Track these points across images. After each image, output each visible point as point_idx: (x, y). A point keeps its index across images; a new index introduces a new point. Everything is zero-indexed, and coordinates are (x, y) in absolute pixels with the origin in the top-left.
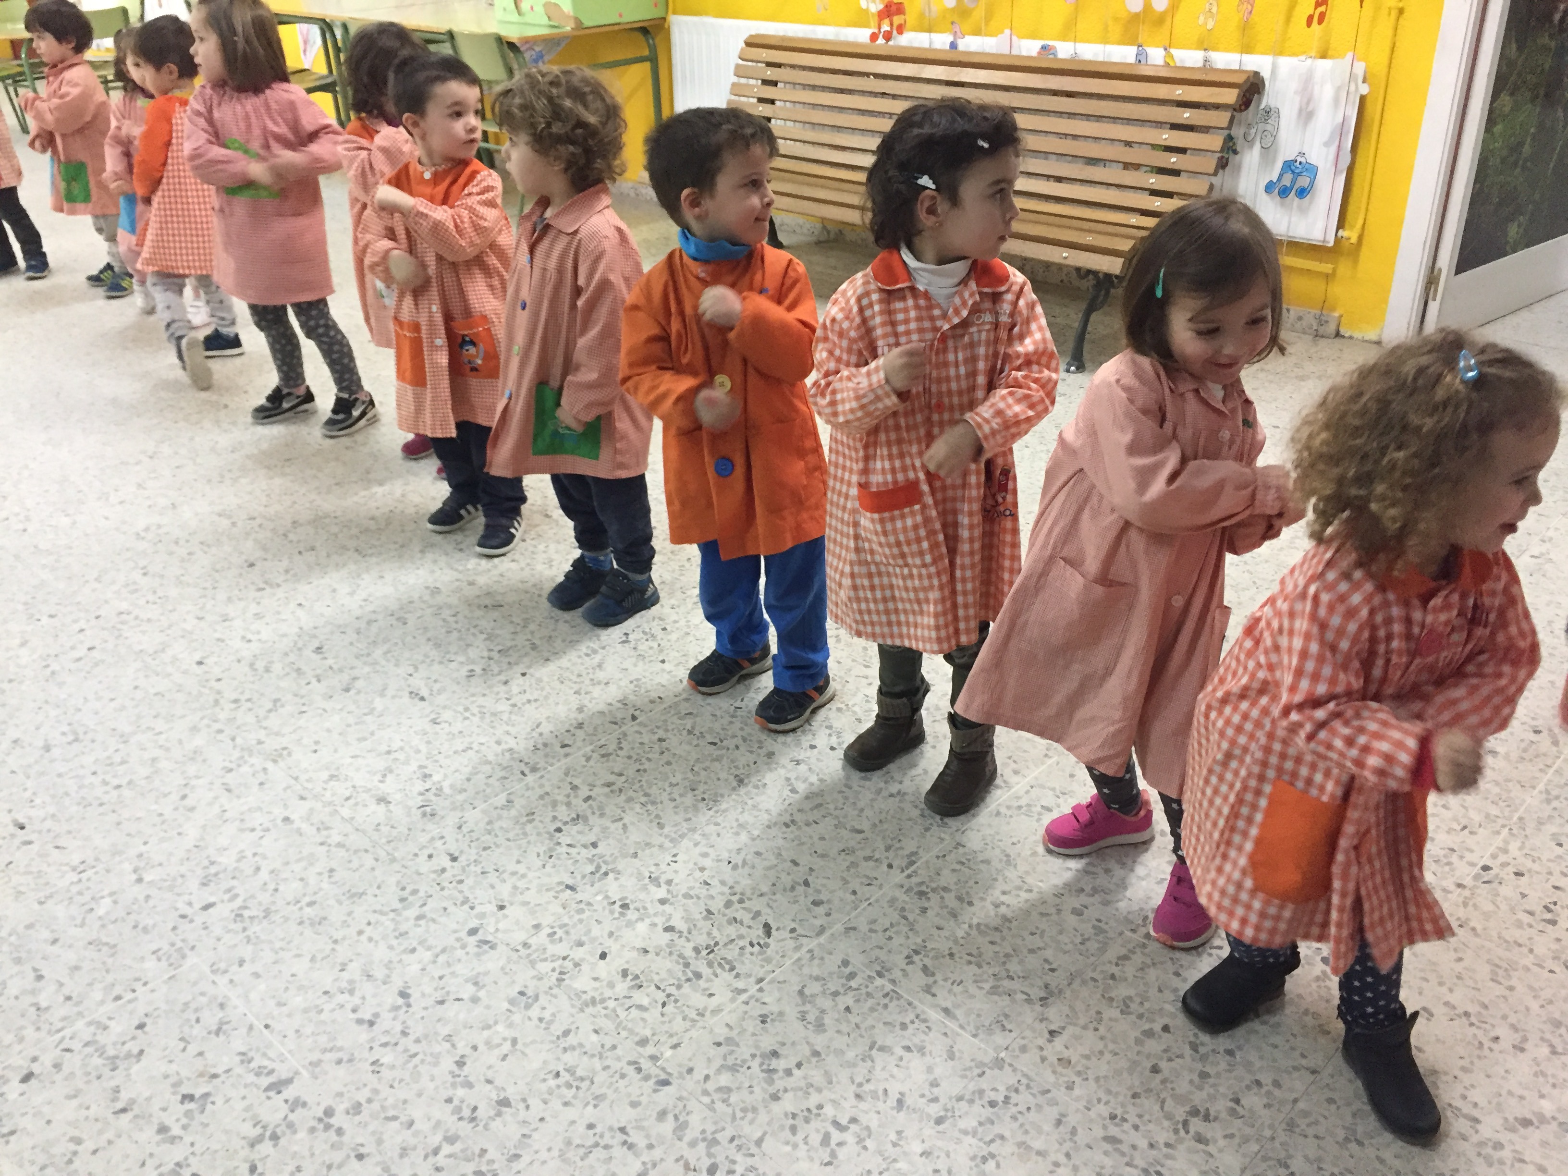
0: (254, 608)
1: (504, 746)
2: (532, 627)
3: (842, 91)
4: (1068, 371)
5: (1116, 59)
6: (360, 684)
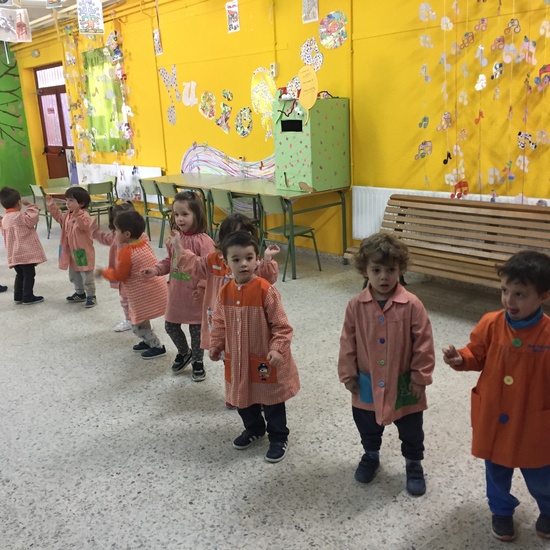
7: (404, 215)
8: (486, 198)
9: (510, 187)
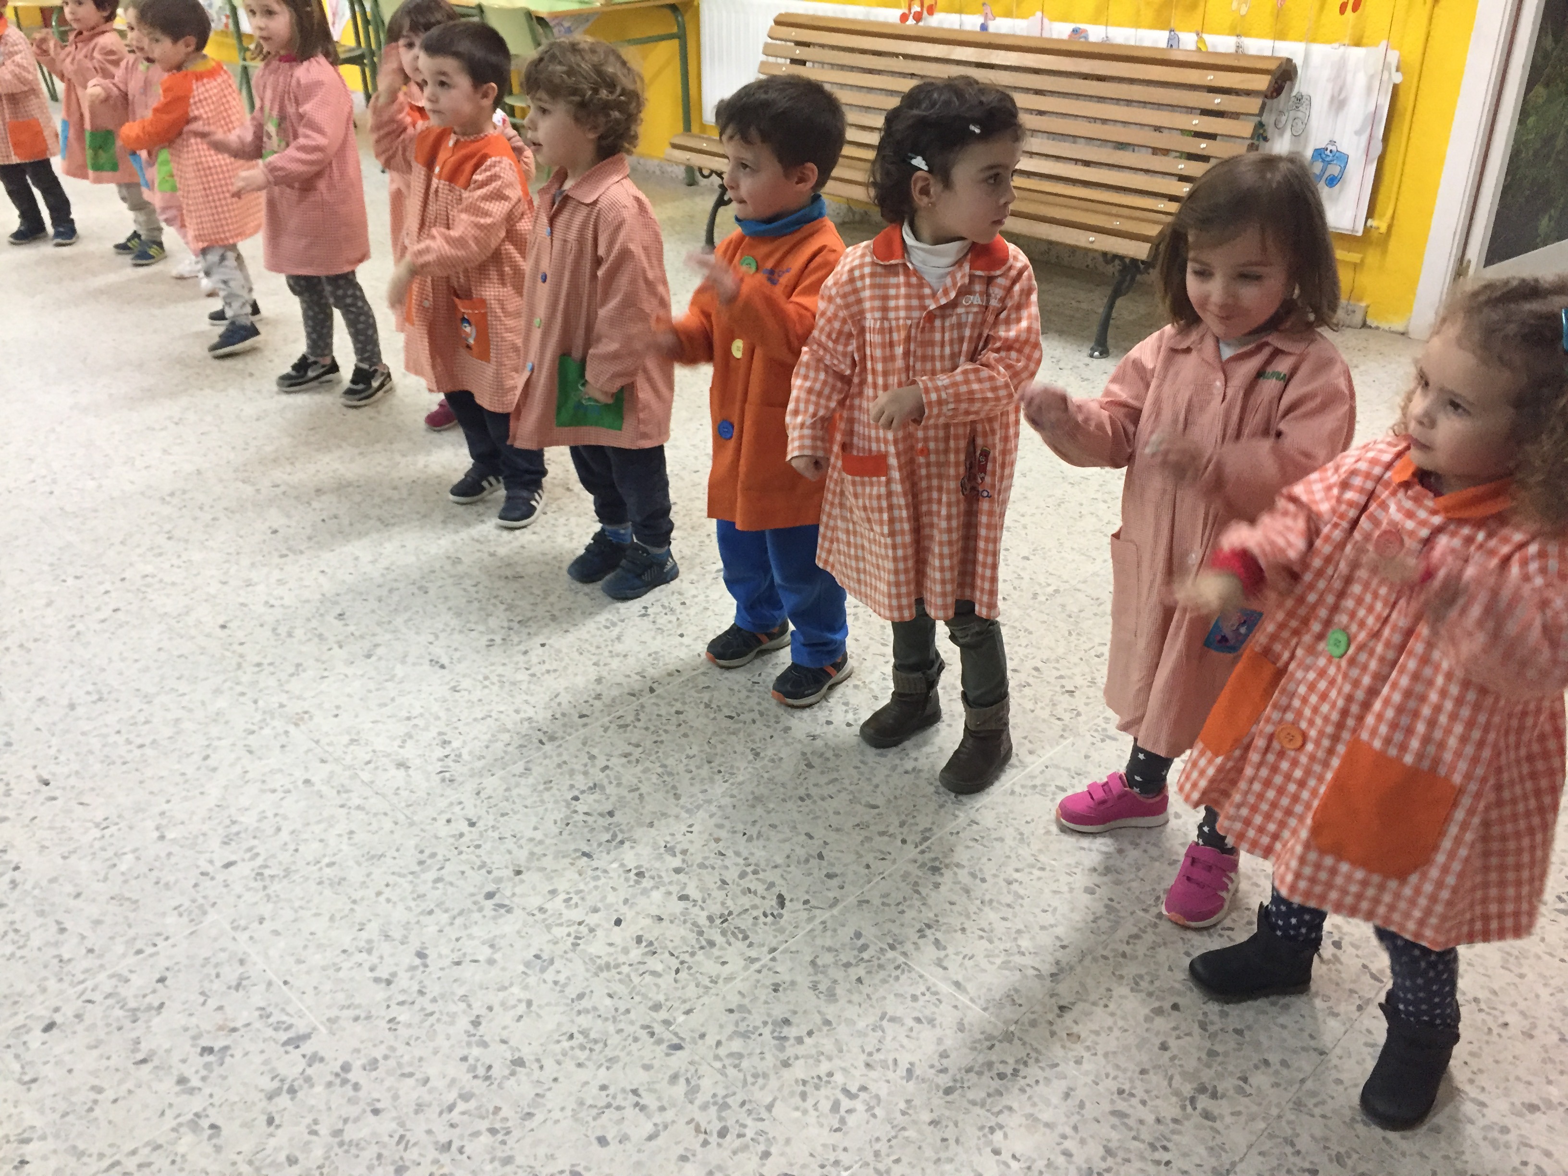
0: (276, 574)
1: (523, 715)
2: (552, 599)
3: (871, 71)
4: (1091, 356)
5: (1147, 43)
6: (380, 651)
7: (803, 63)
8: (972, 22)
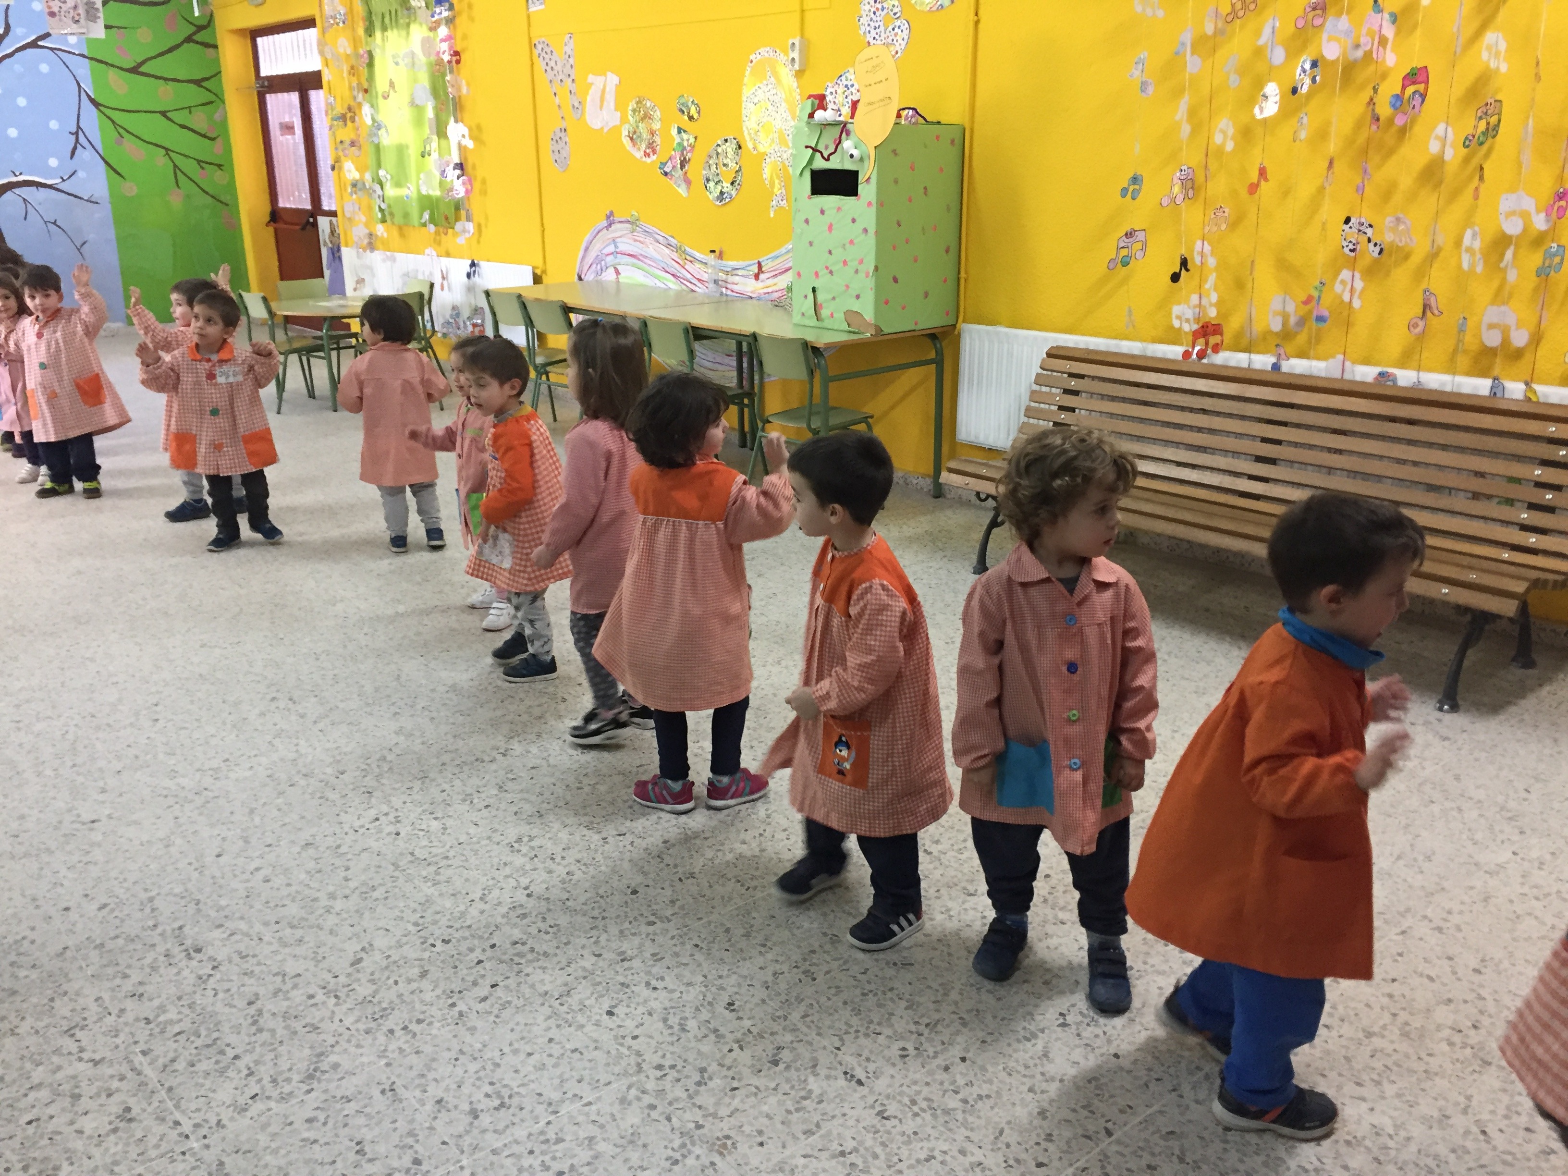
3: (1146, 403)
4: (1441, 709)
5: (1466, 390)
7: (1076, 393)
8: (1262, 361)
9: (1316, 339)
